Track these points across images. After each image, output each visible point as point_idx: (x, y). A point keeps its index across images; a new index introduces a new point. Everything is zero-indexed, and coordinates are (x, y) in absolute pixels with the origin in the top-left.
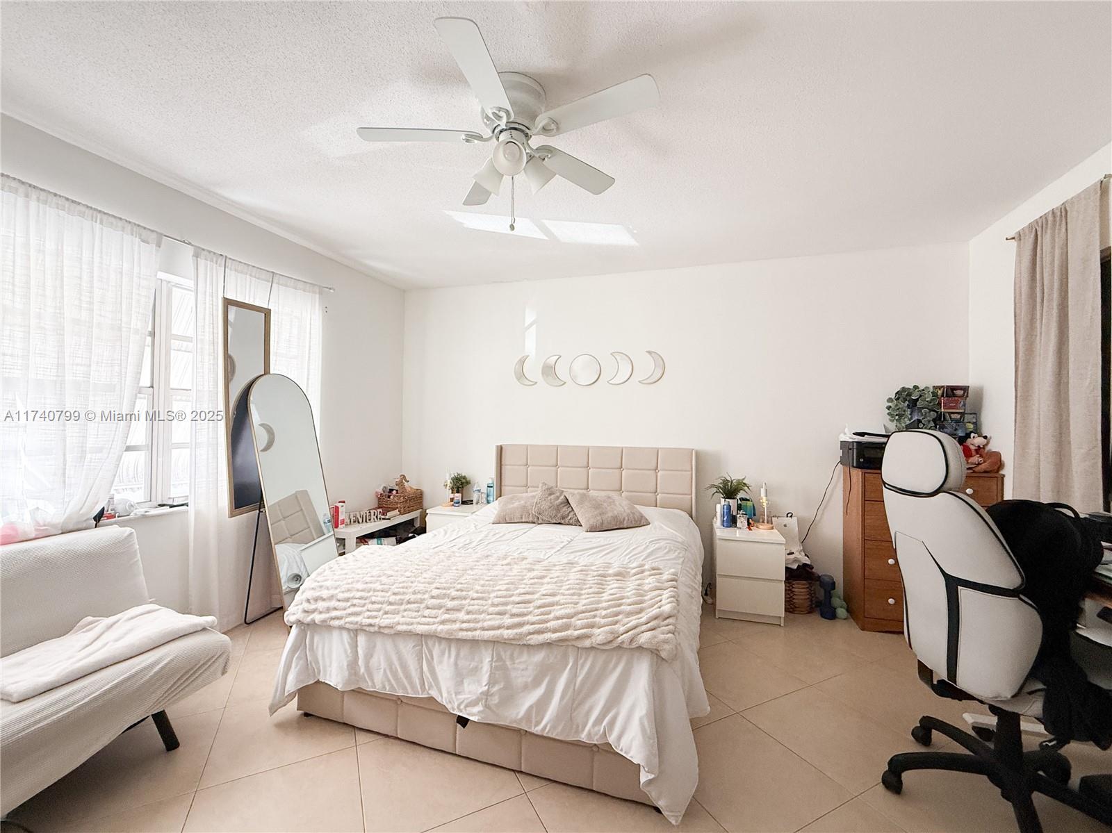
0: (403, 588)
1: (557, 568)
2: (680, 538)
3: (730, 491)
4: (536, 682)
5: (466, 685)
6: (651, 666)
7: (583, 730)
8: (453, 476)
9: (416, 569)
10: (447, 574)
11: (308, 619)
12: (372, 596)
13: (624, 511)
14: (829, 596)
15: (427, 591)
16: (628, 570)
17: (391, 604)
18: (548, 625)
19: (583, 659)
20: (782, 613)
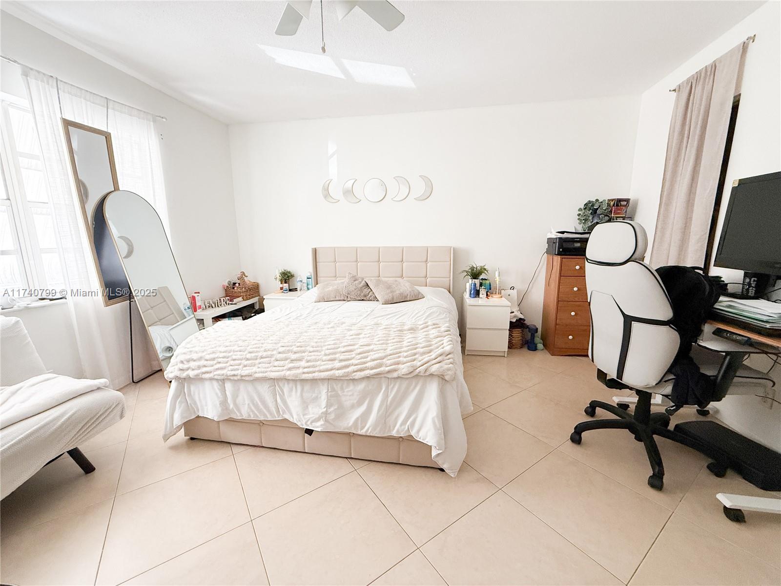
0: (256, 348)
1: (368, 328)
2: (445, 305)
3: (475, 274)
4: (360, 403)
5: (310, 409)
6: (439, 385)
7: (394, 429)
8: (281, 271)
9: (264, 335)
10: (288, 336)
11: (184, 375)
12: (231, 355)
13: (408, 290)
14: (533, 336)
15: (275, 349)
16: (418, 326)
17: (248, 359)
18: (367, 365)
19: (392, 385)
20: (506, 349)
